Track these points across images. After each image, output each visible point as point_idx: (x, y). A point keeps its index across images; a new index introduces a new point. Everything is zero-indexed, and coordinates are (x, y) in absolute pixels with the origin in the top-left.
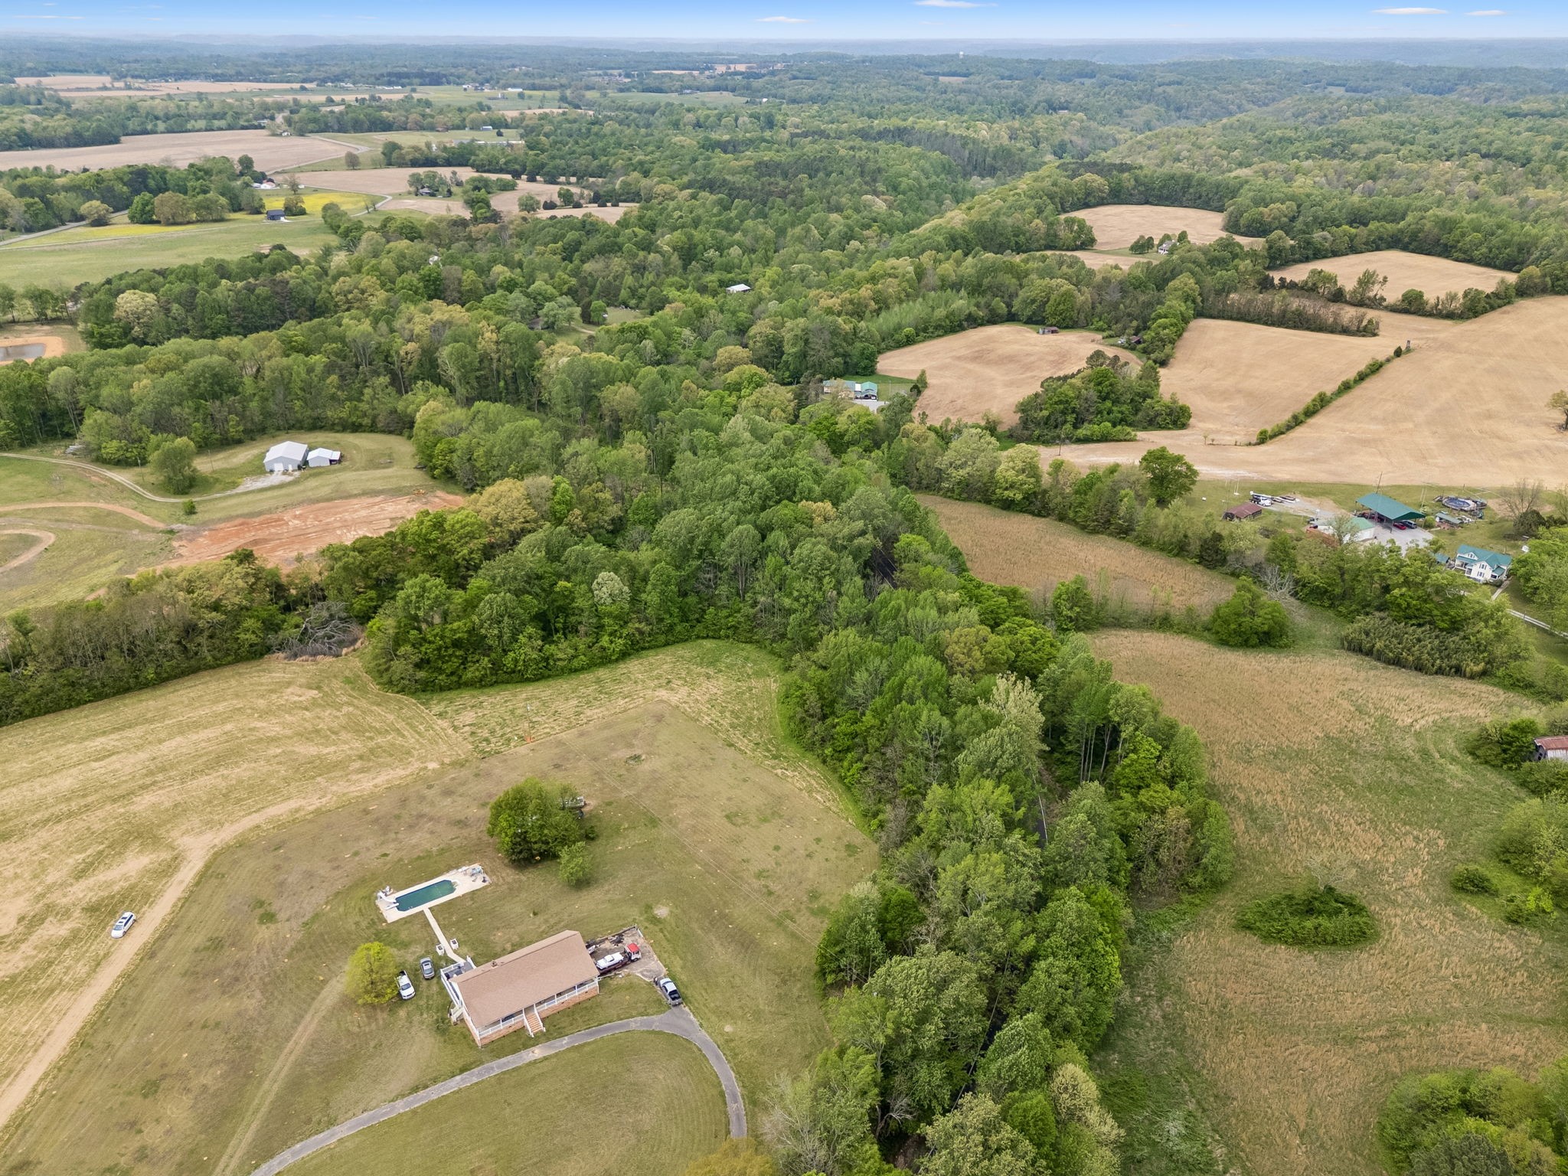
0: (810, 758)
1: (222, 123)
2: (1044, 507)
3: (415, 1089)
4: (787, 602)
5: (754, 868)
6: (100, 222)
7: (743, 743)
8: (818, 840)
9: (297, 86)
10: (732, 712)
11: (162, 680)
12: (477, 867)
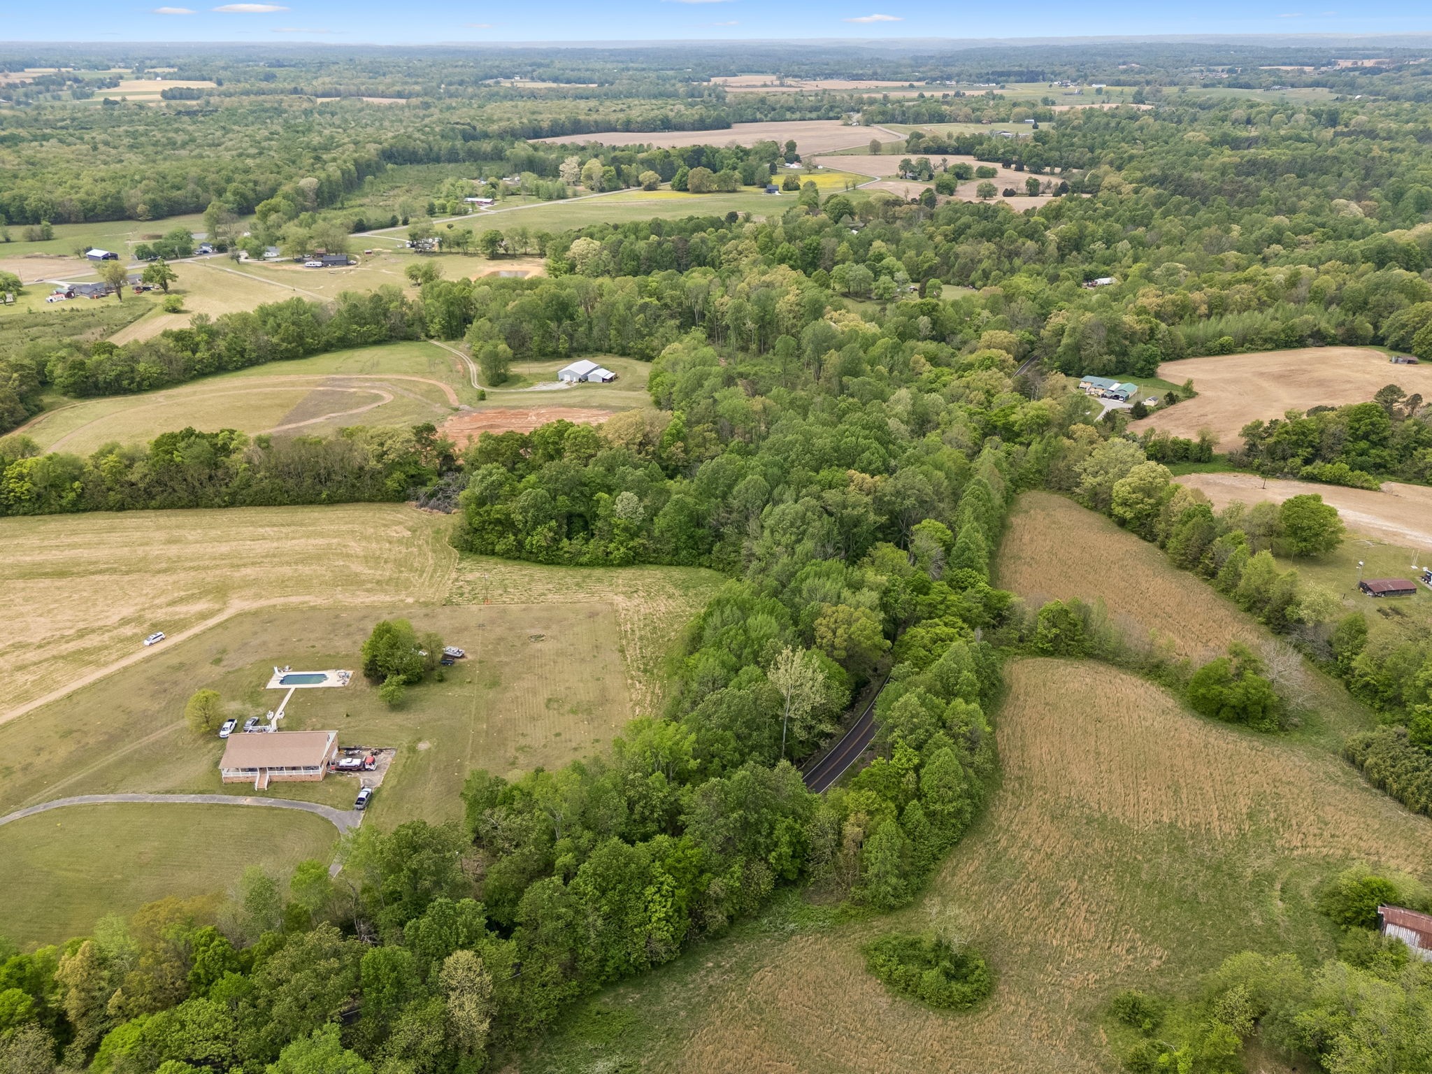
1: (814, 115)
2: (1150, 532)
3: (168, 792)
5: (524, 742)
6: (651, 188)
7: (633, 652)
8: (597, 741)
9: (907, 84)
10: (654, 628)
11: (332, 501)
12: (350, 673)
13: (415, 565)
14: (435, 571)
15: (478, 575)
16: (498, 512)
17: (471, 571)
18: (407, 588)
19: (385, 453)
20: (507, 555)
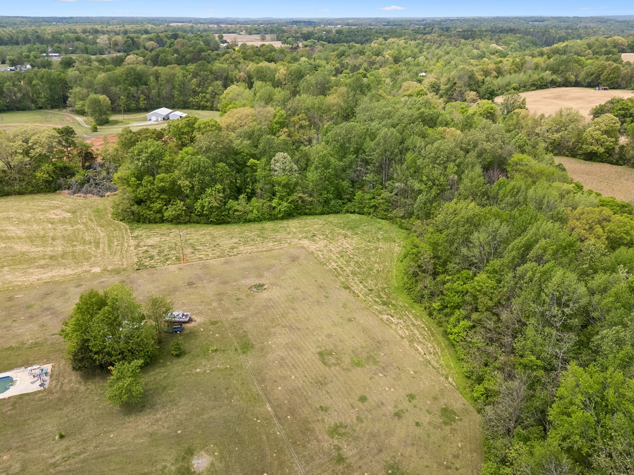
0: (418, 309)
2: (621, 158)
4: (417, 186)
5: (331, 420)
7: (358, 288)
8: (411, 397)
10: (357, 262)
12: (48, 367)
13: (87, 238)
14: (110, 241)
15: (157, 239)
16: (162, 180)
17: (149, 237)
18: (88, 259)
19: (31, 148)
20: (176, 221)
